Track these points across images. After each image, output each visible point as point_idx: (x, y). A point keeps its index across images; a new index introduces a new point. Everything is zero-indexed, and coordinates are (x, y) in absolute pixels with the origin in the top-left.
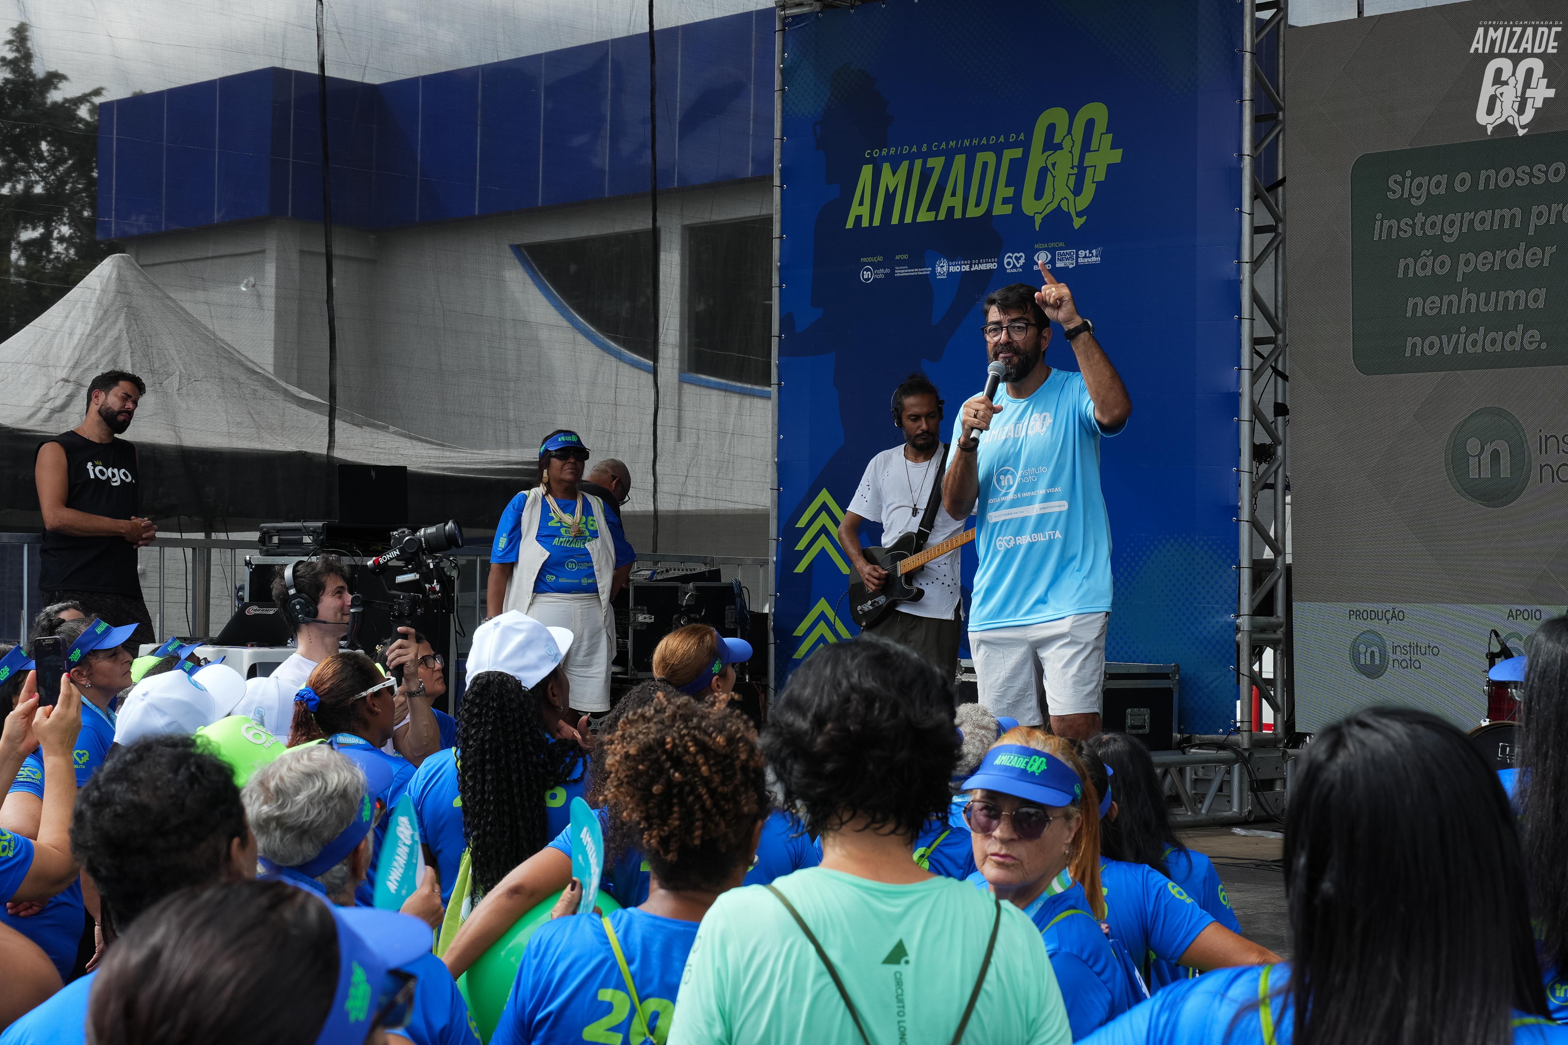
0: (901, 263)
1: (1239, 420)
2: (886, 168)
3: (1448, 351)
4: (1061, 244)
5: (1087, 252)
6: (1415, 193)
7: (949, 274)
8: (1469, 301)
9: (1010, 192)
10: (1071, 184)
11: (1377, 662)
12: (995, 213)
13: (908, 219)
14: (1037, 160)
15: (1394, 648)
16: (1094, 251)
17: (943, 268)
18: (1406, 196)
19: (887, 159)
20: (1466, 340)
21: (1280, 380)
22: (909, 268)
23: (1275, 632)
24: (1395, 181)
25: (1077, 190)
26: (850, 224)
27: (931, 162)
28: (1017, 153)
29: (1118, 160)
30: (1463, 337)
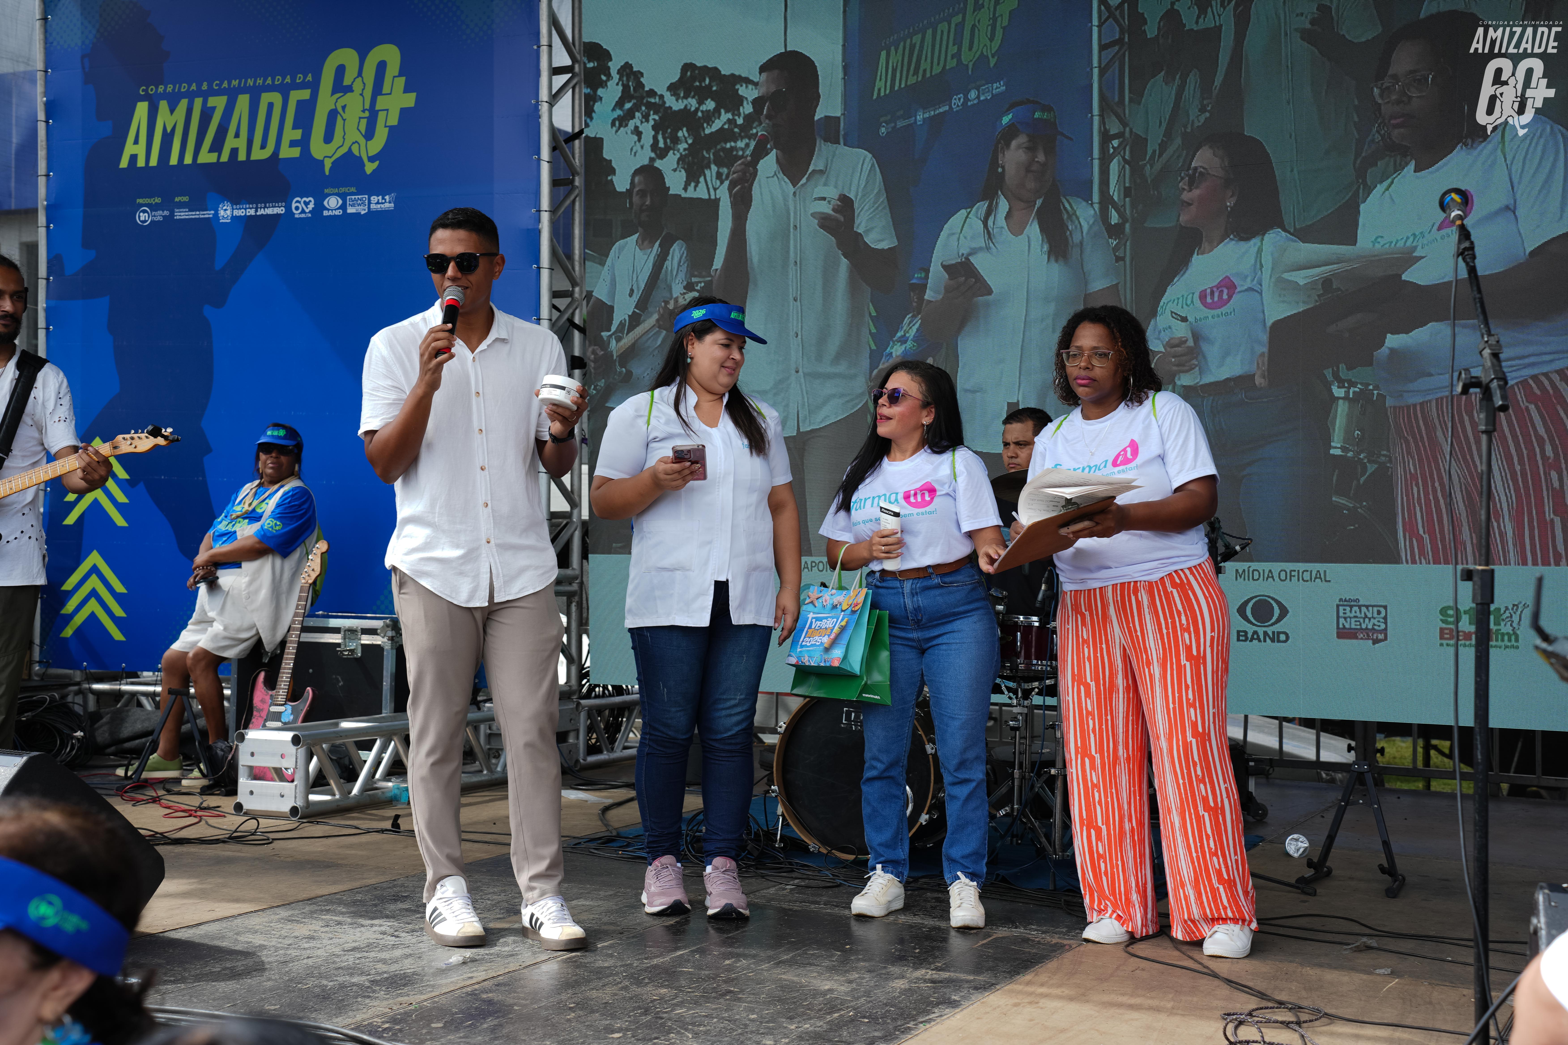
0: (181, 205)
2: (163, 105)
4: (353, 190)
5: (380, 198)
7: (234, 218)
9: (297, 134)
10: (363, 127)
12: (282, 156)
13: (188, 160)
14: (325, 102)
16: (387, 197)
17: (226, 212)
19: (164, 96)
21: (577, 333)
22: (190, 211)
23: (570, 584)
25: (369, 135)
26: (124, 163)
27: (212, 101)
28: (305, 94)
29: (412, 104)
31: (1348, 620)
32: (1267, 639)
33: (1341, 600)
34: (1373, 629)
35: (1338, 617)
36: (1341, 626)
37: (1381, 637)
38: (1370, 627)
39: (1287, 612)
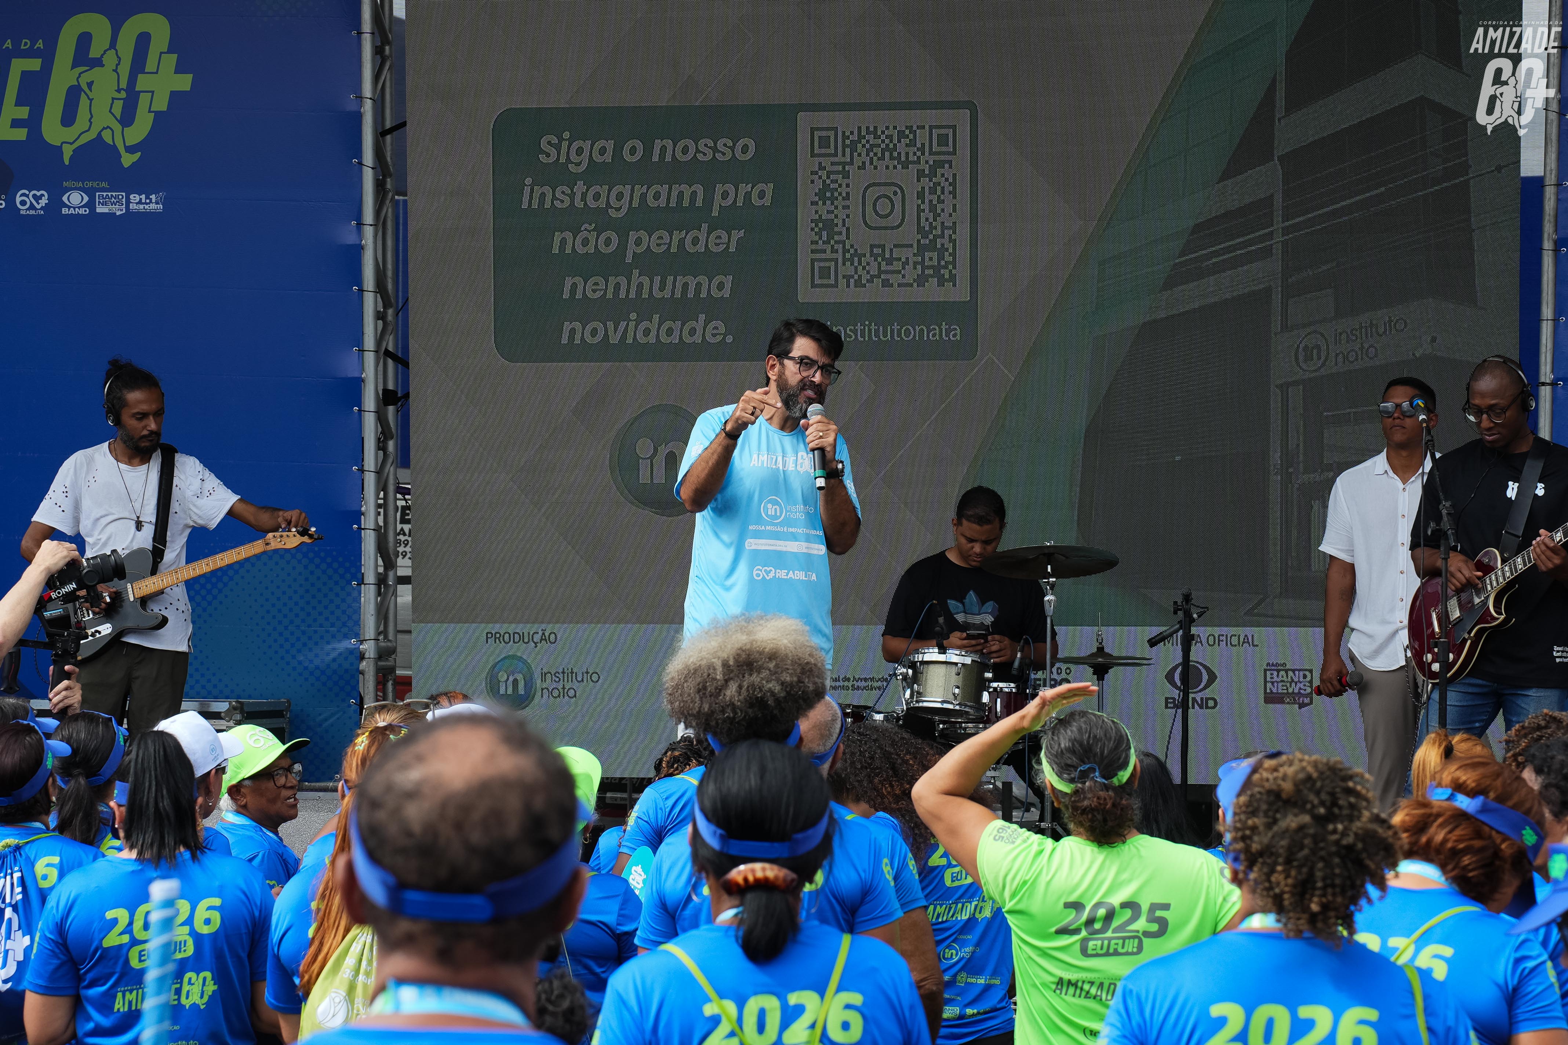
1: (360, 411)
3: (614, 339)
4: (104, 185)
5: (143, 197)
6: (574, 157)
8: (640, 286)
9: (23, 112)
10: (118, 111)
11: (521, 691)
14: (63, 76)
15: (544, 676)
16: (153, 197)
18: (563, 160)
20: (636, 328)
21: (390, 362)
24: (549, 143)
25: (127, 119)
28: (33, 64)
30: (632, 324)
31: (1275, 684)
32: (1196, 705)
33: (1268, 664)
34: (1299, 693)
35: (1266, 682)
36: (1268, 691)
37: (1307, 701)
38: (1296, 691)
39: (1216, 677)
